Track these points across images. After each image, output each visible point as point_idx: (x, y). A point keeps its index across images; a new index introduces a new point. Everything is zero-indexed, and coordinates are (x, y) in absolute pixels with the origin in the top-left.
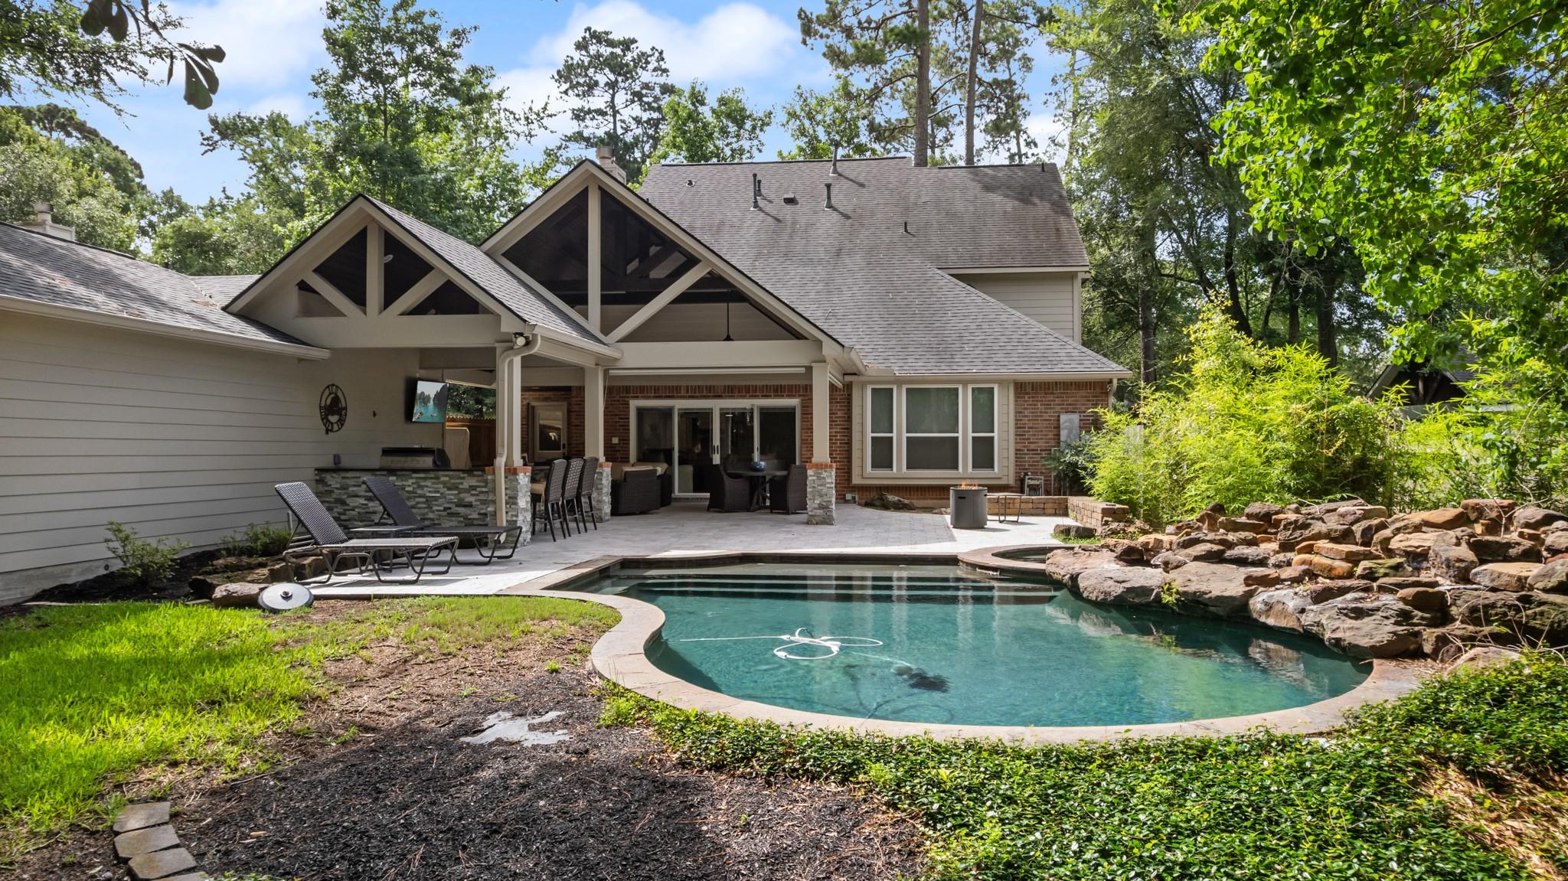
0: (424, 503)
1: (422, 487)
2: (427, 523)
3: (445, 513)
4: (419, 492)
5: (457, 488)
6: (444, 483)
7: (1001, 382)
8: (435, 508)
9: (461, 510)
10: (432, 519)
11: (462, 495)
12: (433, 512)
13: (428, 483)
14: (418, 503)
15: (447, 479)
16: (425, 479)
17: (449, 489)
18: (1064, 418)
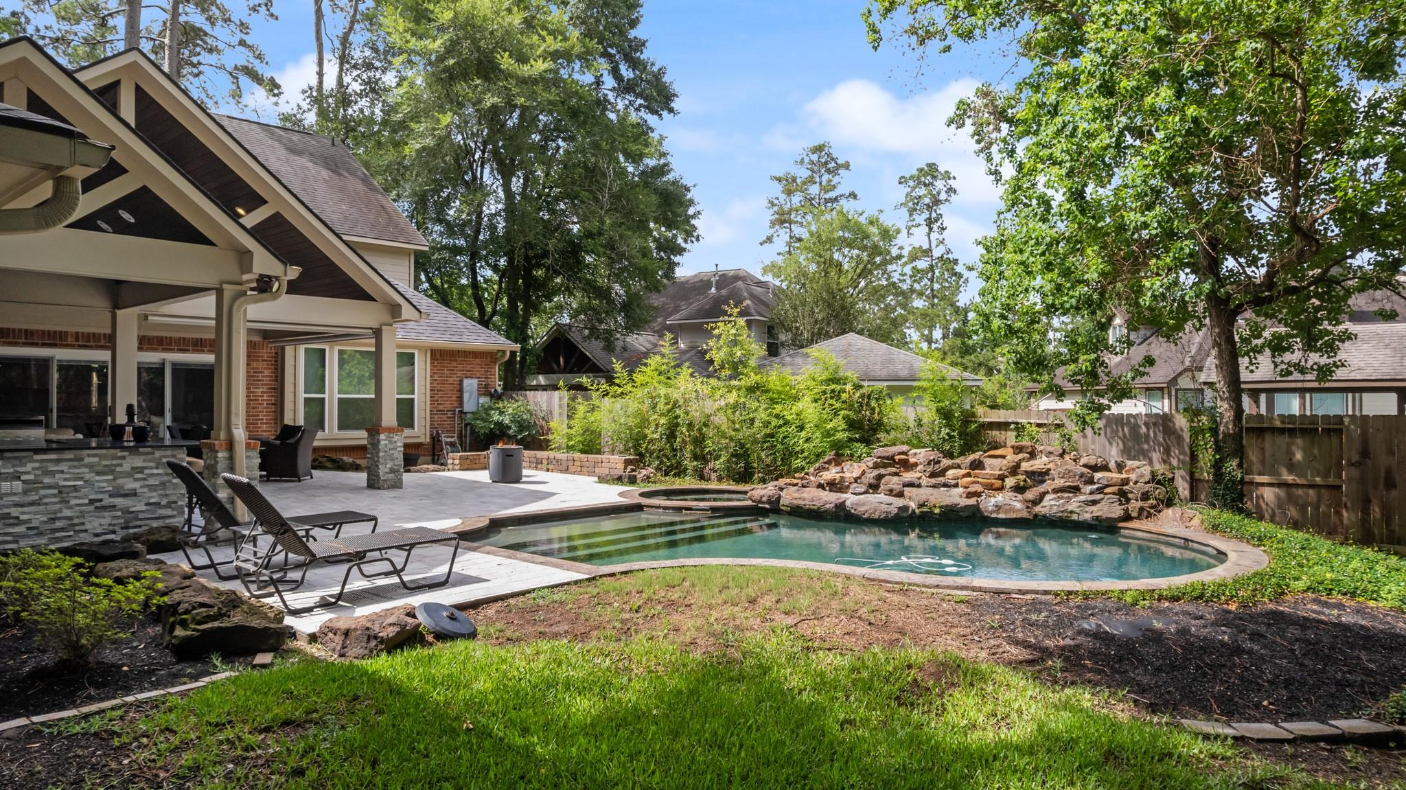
0: (54, 496)
1: (53, 474)
2: (59, 524)
3: (92, 508)
4: (47, 480)
5: (112, 472)
6: (91, 466)
7: (419, 348)
8: (73, 502)
9: (119, 501)
10: (70, 518)
11: (120, 481)
12: (70, 508)
13: (63, 467)
14: (45, 496)
15: (96, 459)
16: (58, 461)
17: (98, 473)
18: (466, 382)
